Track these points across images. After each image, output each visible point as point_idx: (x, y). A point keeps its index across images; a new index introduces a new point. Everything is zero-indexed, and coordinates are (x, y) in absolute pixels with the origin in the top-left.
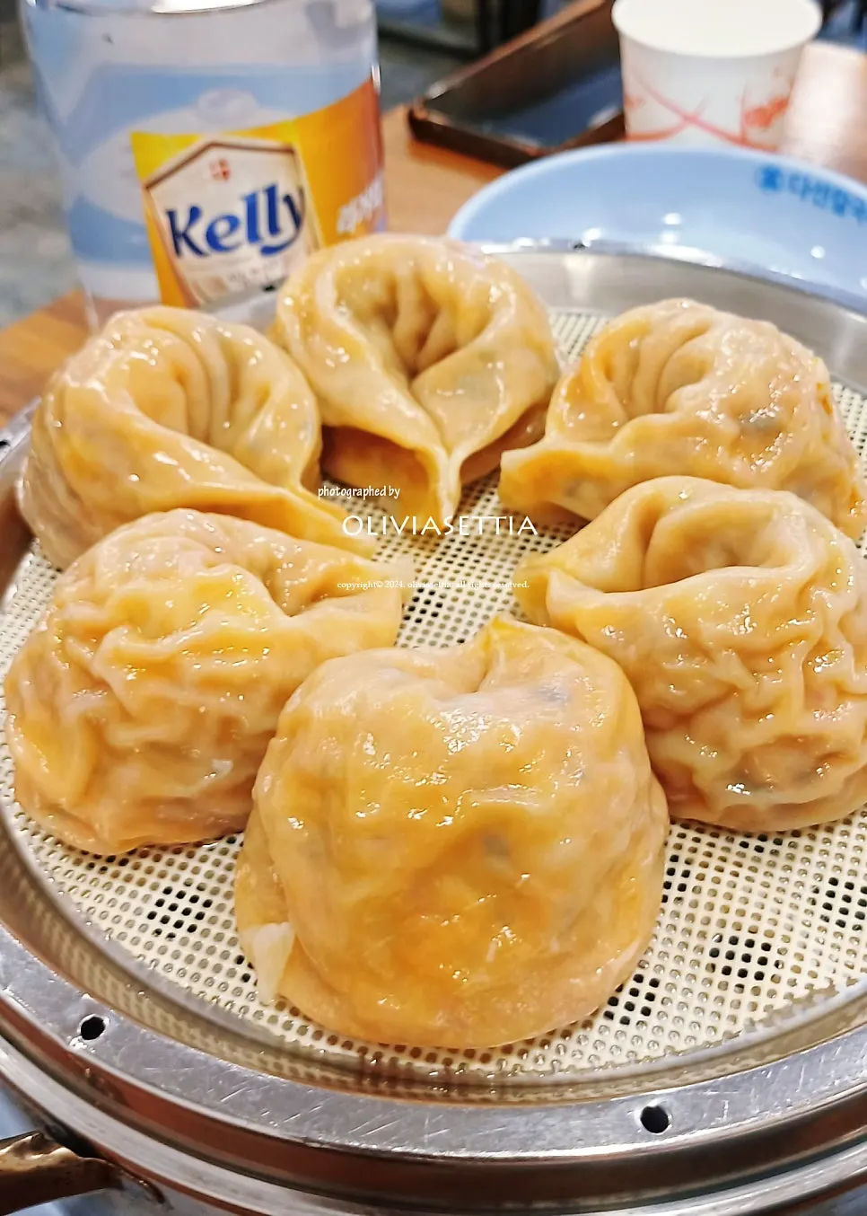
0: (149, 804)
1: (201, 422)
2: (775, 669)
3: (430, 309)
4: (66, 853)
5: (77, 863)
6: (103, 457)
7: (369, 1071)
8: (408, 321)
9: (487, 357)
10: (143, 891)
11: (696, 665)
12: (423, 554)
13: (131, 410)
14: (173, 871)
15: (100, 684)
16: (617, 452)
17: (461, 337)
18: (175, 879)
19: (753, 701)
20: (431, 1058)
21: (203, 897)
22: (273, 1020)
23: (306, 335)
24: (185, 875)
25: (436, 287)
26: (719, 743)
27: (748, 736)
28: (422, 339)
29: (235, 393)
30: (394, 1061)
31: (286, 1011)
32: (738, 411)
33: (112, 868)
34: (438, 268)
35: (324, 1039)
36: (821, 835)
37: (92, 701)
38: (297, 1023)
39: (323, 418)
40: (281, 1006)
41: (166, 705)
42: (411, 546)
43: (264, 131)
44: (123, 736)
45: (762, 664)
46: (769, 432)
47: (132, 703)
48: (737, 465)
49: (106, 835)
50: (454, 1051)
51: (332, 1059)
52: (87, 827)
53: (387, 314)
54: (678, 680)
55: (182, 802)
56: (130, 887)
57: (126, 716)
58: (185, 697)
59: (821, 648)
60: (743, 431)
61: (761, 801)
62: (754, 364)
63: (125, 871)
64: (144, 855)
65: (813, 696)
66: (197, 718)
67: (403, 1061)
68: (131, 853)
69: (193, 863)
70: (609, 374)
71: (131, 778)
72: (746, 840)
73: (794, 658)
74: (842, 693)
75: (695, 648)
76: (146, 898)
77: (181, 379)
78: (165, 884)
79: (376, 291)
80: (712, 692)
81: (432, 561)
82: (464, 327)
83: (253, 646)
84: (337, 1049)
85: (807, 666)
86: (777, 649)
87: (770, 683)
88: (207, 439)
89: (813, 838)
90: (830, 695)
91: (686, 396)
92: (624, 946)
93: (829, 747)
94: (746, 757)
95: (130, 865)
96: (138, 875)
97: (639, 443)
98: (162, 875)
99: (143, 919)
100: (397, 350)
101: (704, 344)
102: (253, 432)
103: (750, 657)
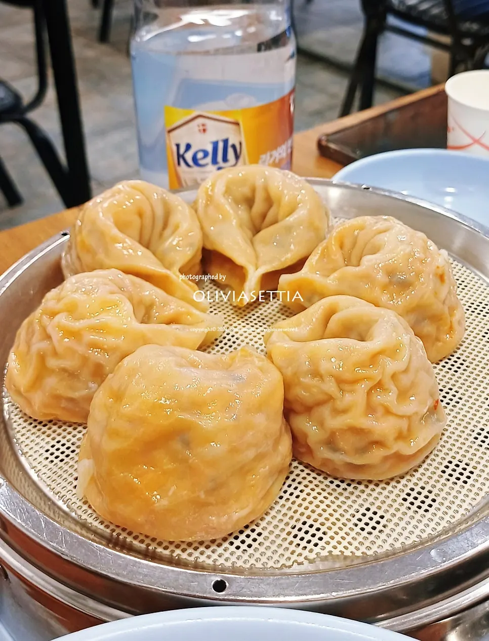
0: (58, 398)
1: (146, 237)
2: (351, 391)
3: (269, 202)
4: (23, 416)
5: (25, 421)
6: (92, 242)
7: (120, 544)
8: (258, 206)
9: (289, 229)
10: (49, 439)
11: (315, 381)
12: (237, 318)
13: (110, 223)
14: (64, 434)
15: (49, 337)
16: (331, 282)
17: (280, 217)
18: (64, 437)
19: (340, 405)
20: (142, 542)
21: (73, 448)
22: (80, 507)
23: (207, 206)
24: (69, 437)
25: (273, 193)
26: (321, 424)
27: (335, 423)
28: (264, 216)
29: (165, 225)
30: (125, 538)
31: (87, 506)
32: (390, 273)
33: (39, 427)
34: (276, 184)
35: (98, 521)
36: (371, 486)
37: (44, 345)
38: (90, 511)
39: (204, 244)
40: (85, 503)
41: (73, 352)
42: (233, 314)
43: (225, 113)
44: (52, 363)
45: (347, 387)
46: (405, 285)
47: (60, 349)
48: (384, 298)
49: (36, 408)
50: (147, 537)
51: (99, 531)
52: (29, 402)
53: (249, 202)
54: (307, 388)
55: (71, 400)
56: (43, 436)
57: (55, 354)
58: (81, 349)
59: (379, 385)
60: (390, 283)
61: (338, 458)
62: (403, 250)
63: (44, 429)
64: (55, 424)
65: (370, 409)
66: (85, 359)
67: (129, 539)
68: (50, 421)
69: (75, 432)
70: (341, 247)
71: (52, 383)
72: (334, 480)
73: (363, 387)
74: (388, 412)
75: (316, 374)
76: (48, 443)
77: (140, 215)
78: (58, 438)
79: (246, 191)
80: (321, 397)
81: (239, 322)
82: (281, 213)
83: (118, 333)
84: (102, 527)
85: (369, 393)
86: (355, 382)
87: (348, 398)
88: (147, 246)
89: (367, 487)
90: (380, 411)
91: (368, 260)
92: (242, 509)
93: (376, 437)
94: (333, 434)
95: (47, 427)
96: (49, 432)
97: (341, 280)
98: (59, 435)
99: (42, 451)
100: (252, 220)
101: (385, 237)
102: (167, 244)
103: (340, 382)
